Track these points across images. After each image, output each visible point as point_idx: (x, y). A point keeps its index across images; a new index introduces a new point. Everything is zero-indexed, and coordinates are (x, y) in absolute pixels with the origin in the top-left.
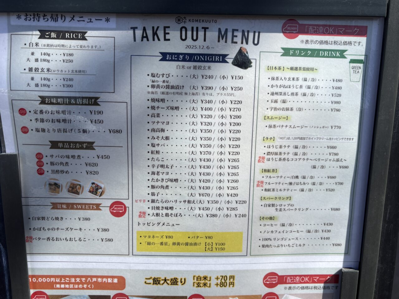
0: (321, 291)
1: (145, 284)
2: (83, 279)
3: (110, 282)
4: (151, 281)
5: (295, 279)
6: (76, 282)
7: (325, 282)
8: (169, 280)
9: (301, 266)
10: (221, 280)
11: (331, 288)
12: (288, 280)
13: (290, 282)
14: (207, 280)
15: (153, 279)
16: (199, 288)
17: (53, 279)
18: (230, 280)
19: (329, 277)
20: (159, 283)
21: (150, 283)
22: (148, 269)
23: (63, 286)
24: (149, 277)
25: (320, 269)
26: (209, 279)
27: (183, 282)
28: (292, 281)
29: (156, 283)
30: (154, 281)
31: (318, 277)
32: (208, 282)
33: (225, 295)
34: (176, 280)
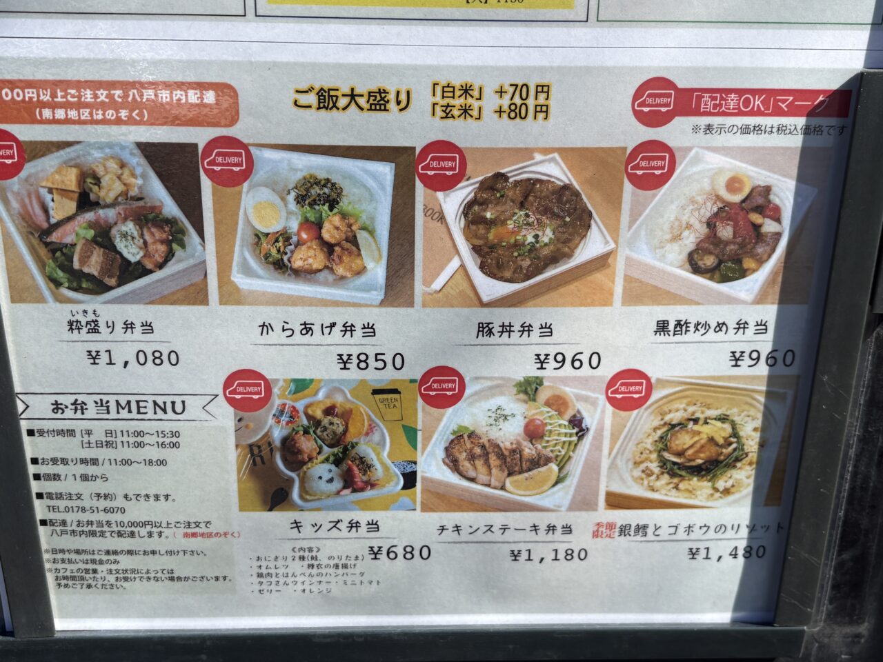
0: (797, 141)
1: (295, 109)
2: (118, 93)
3: (193, 102)
4: (312, 99)
5: (725, 100)
6: (98, 100)
7: (811, 114)
8: (362, 96)
9: (745, 60)
10: (511, 99)
11: (825, 133)
12: (705, 105)
13: (710, 108)
14: (472, 97)
15: (317, 94)
16: (449, 122)
17: (30, 93)
18: (536, 99)
19: (821, 98)
20: (334, 106)
21: (310, 107)
22: (301, 60)
23: (60, 114)
24: (304, 87)
25: (799, 71)
26: (476, 94)
27: (403, 105)
28: (715, 106)
29: (326, 105)
30: (319, 99)
31: (791, 98)
32: (476, 104)
33: (521, 145)
34: (383, 95)
